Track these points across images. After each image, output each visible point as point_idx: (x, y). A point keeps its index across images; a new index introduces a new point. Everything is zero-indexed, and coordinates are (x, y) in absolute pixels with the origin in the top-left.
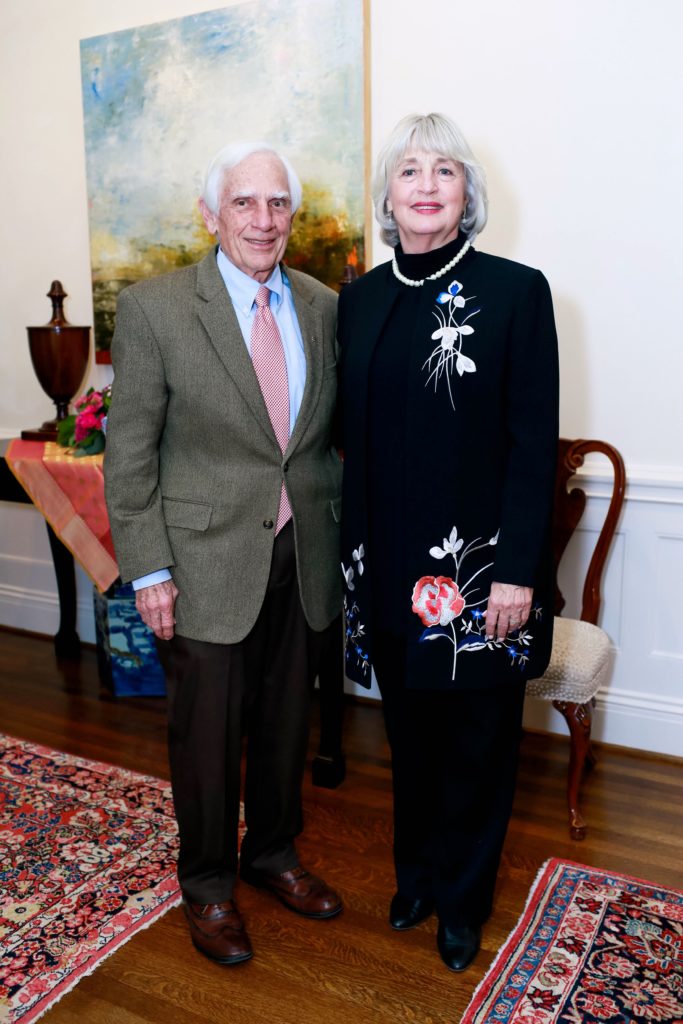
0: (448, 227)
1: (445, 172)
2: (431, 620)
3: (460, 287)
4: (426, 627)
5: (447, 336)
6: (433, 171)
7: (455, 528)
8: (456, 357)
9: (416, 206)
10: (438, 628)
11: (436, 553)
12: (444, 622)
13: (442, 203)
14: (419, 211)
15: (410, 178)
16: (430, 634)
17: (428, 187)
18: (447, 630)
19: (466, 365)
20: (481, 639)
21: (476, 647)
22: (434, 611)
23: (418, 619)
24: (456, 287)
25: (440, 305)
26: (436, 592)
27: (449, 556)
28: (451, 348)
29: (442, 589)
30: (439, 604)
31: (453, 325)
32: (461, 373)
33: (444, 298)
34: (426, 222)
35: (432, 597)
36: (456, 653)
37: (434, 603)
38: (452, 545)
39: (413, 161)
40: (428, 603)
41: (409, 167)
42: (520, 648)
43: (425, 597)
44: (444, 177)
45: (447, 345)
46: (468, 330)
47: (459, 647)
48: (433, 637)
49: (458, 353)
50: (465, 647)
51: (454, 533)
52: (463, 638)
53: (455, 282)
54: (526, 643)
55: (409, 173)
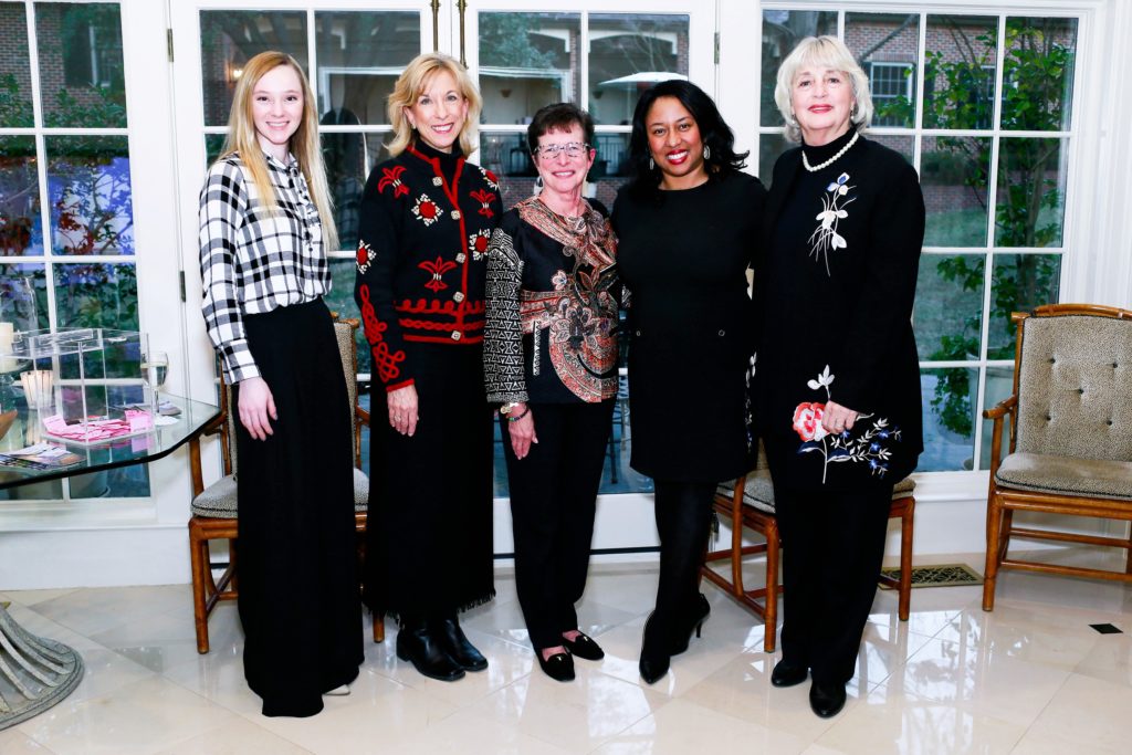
0: (838, 123)
1: (834, 80)
2: (808, 436)
3: (848, 177)
4: (803, 442)
5: (827, 217)
6: (824, 81)
7: (827, 367)
8: (832, 235)
9: (812, 108)
10: (813, 443)
11: (813, 384)
12: (817, 439)
13: (831, 104)
14: (814, 112)
15: (806, 87)
16: (806, 447)
17: (820, 94)
18: (820, 444)
19: (839, 242)
20: (847, 453)
21: (842, 458)
22: (810, 429)
23: (797, 436)
24: (844, 178)
25: (828, 192)
26: (812, 415)
27: (823, 387)
28: (829, 228)
29: (817, 413)
30: (814, 424)
31: (834, 209)
32: (835, 248)
33: (832, 187)
34: (820, 120)
35: (809, 418)
36: (826, 462)
37: (810, 424)
38: (825, 379)
39: (807, 74)
40: (806, 423)
41: (805, 80)
42: (880, 462)
43: (803, 418)
44: (833, 85)
45: (826, 225)
46: (843, 214)
47: (829, 457)
48: (809, 450)
49: (834, 233)
50: (834, 458)
51: (827, 370)
52: (832, 451)
53: (845, 174)
54: (886, 458)
55: (806, 83)
